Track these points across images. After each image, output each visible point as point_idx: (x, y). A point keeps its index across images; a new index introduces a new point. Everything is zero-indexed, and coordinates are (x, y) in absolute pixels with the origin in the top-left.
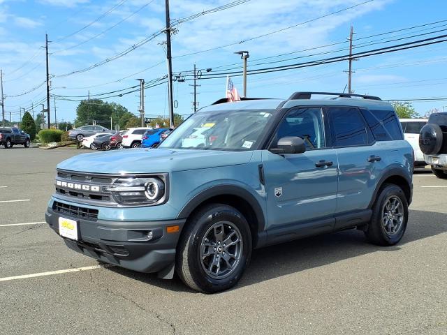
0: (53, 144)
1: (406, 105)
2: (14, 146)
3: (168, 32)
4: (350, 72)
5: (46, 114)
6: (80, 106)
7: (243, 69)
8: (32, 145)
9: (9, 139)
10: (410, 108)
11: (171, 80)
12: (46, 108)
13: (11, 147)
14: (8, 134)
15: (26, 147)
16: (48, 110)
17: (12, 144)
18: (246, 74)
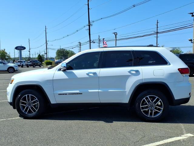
0: (50, 66)
1: (178, 49)
2: (36, 67)
3: (89, 26)
4: (157, 37)
5: (46, 55)
6: (57, 51)
7: (115, 39)
8: (42, 66)
9: (34, 64)
10: (180, 50)
11: (90, 42)
12: (46, 52)
13: (35, 67)
14: (34, 63)
15: (40, 67)
16: (47, 53)
17: (35, 66)
18: (116, 41)
